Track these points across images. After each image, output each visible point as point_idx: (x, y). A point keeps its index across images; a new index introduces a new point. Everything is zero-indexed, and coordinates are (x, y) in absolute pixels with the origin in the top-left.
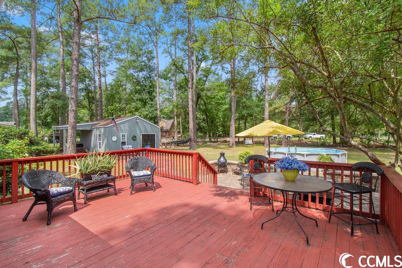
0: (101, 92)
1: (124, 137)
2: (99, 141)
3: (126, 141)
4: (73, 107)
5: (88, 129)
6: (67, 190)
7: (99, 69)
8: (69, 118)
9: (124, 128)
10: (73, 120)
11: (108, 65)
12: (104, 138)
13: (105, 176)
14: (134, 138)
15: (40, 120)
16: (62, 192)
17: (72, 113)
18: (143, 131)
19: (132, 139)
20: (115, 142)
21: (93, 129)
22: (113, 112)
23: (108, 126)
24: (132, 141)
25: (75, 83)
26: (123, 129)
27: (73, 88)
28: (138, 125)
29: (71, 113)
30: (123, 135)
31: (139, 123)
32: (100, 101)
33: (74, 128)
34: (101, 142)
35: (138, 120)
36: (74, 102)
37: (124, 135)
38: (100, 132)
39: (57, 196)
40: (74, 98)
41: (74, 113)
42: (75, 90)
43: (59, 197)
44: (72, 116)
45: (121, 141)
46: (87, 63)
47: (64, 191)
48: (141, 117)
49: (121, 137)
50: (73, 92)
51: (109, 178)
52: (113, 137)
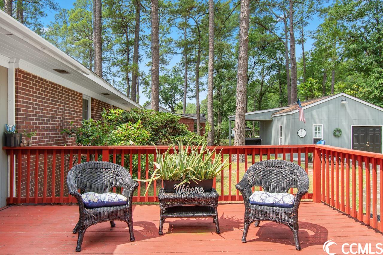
0: (294, 65)
1: (317, 131)
2: (280, 136)
3: (322, 138)
4: (241, 86)
5: (268, 118)
6: (116, 200)
7: (291, 33)
8: (237, 103)
9: (318, 115)
10: (240, 105)
11: (308, 23)
12: (287, 133)
13: (200, 191)
14: (337, 133)
15: (218, 109)
16: (107, 202)
17: (240, 95)
18: (354, 121)
19: (333, 135)
20: (302, 138)
21: (273, 118)
22: (306, 92)
23: (292, 113)
24: (333, 138)
25: (243, 53)
26: (316, 117)
27: (241, 59)
28: (346, 109)
29: (238, 95)
30: (316, 128)
31: (347, 106)
32: (293, 79)
33: (242, 116)
34: (283, 137)
35: (345, 100)
36: (243, 79)
37: (319, 128)
38: (282, 123)
39: (98, 207)
40: (242, 74)
41: (242, 95)
42: (243, 62)
43: (100, 210)
44: (240, 99)
45: (313, 138)
46: (278, 28)
47: (110, 201)
48: (357, 98)
49: (313, 131)
50: (241, 65)
51: (205, 195)
52: (300, 131)
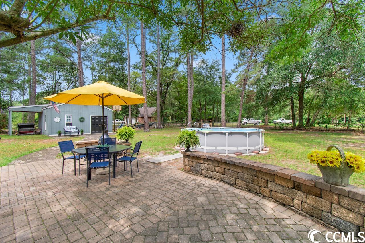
1: (69, 119)
2: (45, 122)
3: (72, 122)
5: (39, 110)
14: (82, 120)
18: (92, 113)
19: (79, 121)
20: (57, 123)
21: (43, 111)
23: (49, 107)
26: (68, 111)
28: (87, 107)
37: (70, 117)
45: (66, 122)
49: (66, 118)
52: (56, 118)
